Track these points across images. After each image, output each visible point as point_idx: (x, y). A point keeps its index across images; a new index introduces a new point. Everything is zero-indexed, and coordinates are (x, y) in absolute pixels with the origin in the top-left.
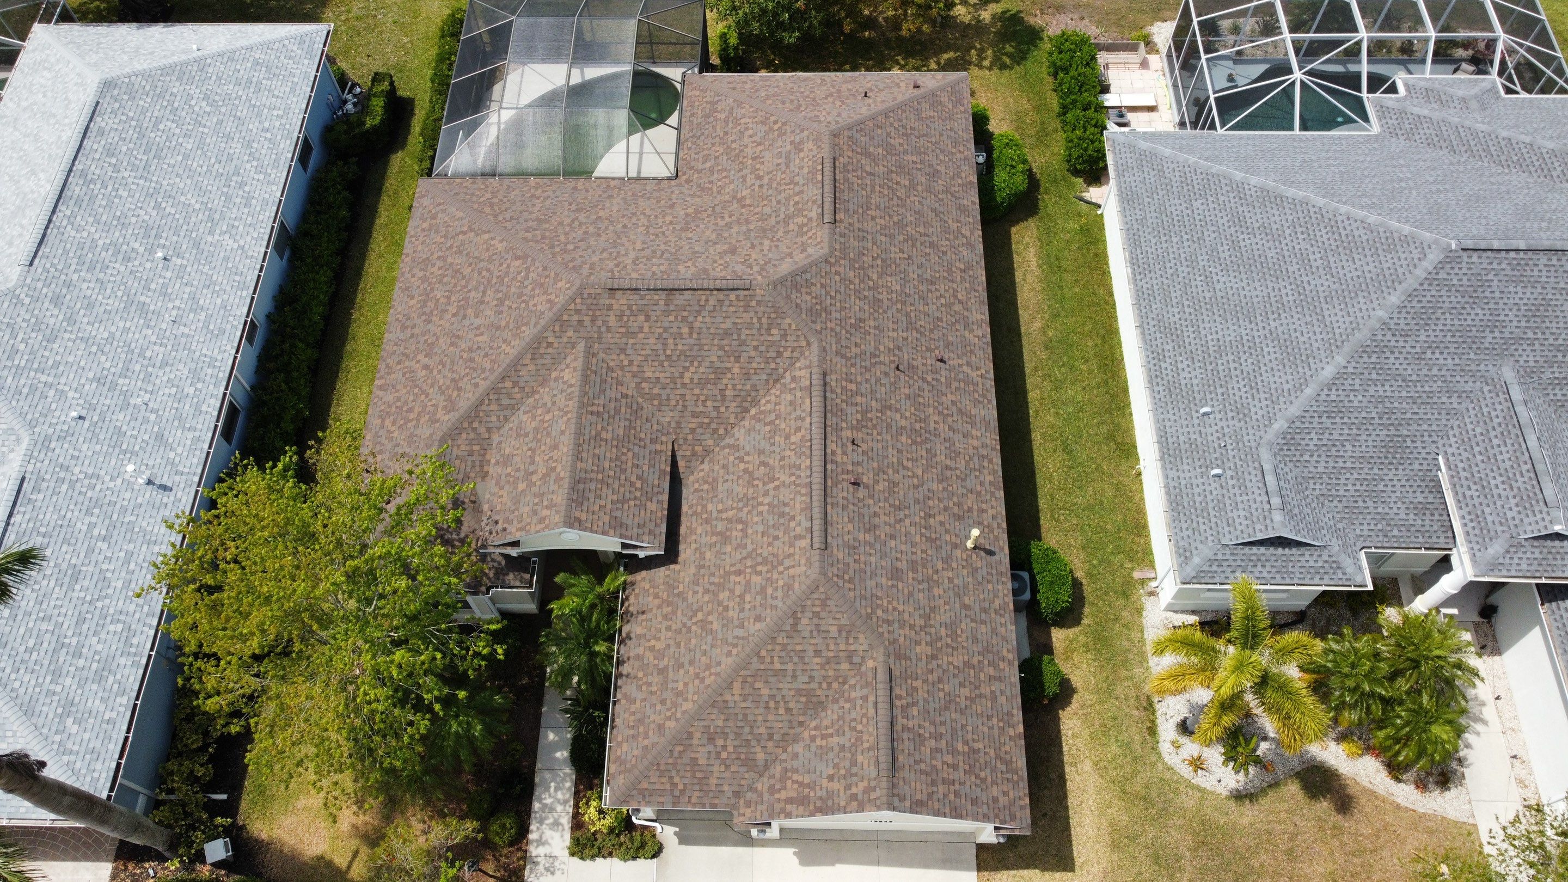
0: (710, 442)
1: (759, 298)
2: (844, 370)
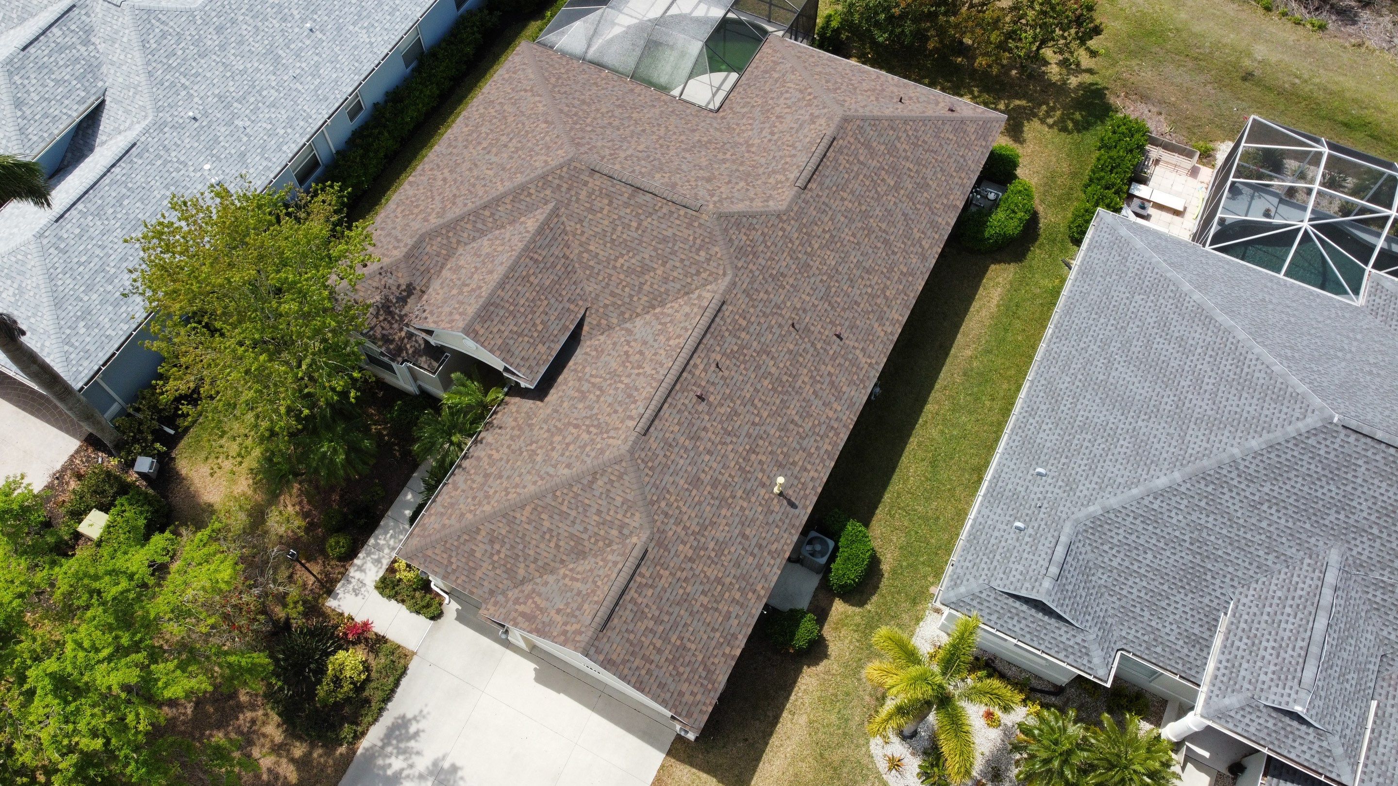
0: (615, 321)
1: (702, 221)
2: (743, 306)
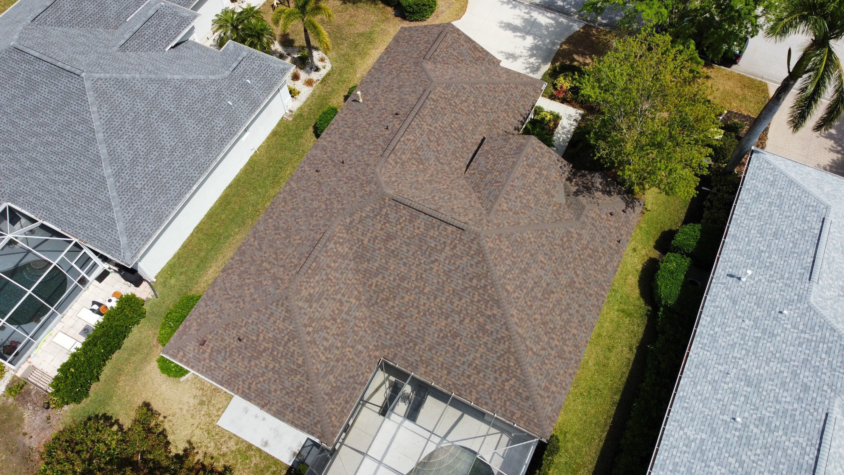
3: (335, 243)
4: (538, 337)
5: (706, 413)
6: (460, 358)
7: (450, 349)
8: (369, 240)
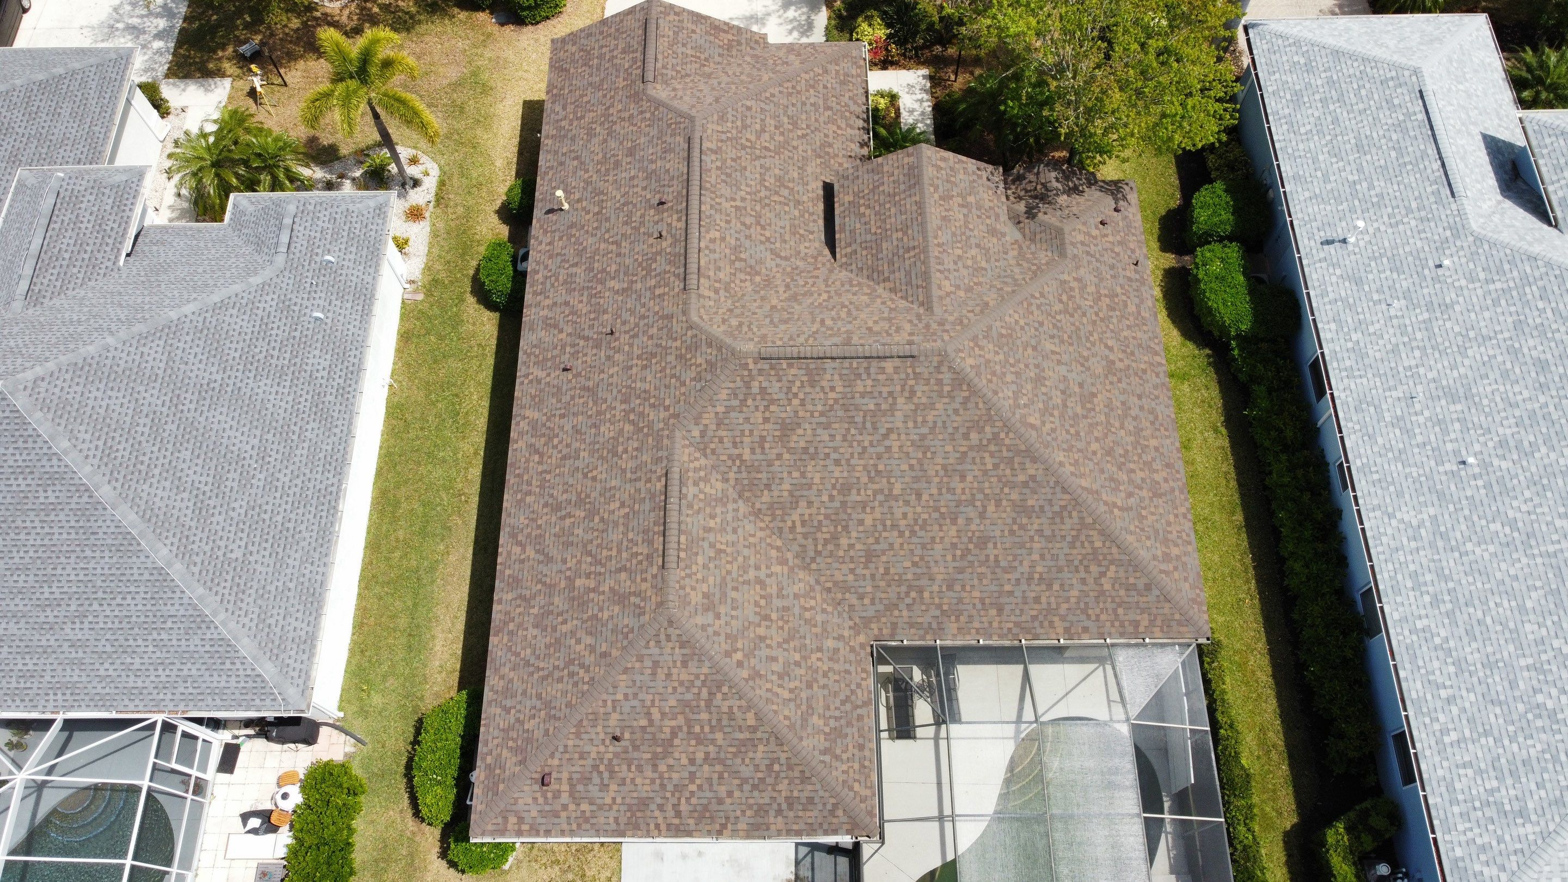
3: (696, 484)
4: (1112, 479)
5: (1415, 474)
6: (1007, 576)
7: (983, 569)
8: (753, 451)
